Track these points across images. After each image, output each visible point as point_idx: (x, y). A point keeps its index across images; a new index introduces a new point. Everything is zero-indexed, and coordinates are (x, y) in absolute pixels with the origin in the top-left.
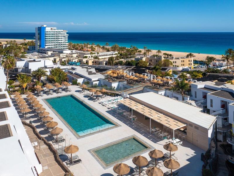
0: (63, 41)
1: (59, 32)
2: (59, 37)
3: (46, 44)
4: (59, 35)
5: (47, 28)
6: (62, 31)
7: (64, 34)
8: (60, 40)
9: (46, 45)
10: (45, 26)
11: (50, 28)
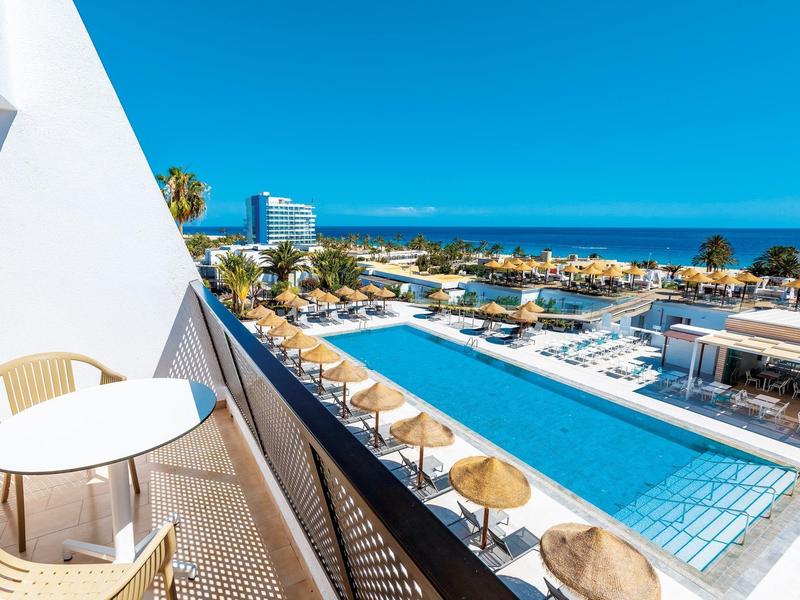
0: (304, 230)
1: (296, 208)
2: (297, 221)
3: (271, 236)
4: (297, 216)
5: (271, 199)
6: (303, 206)
7: (307, 213)
8: (298, 228)
9: (269, 238)
10: (266, 194)
11: (277, 199)
